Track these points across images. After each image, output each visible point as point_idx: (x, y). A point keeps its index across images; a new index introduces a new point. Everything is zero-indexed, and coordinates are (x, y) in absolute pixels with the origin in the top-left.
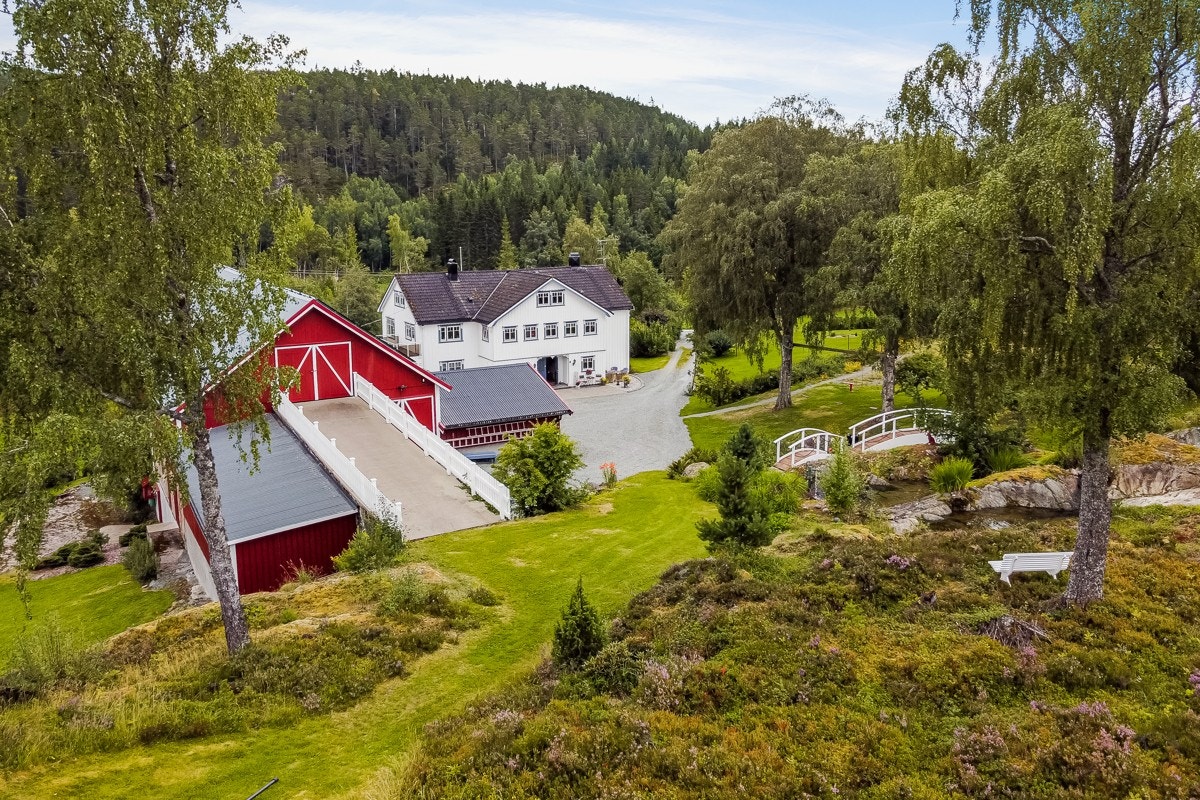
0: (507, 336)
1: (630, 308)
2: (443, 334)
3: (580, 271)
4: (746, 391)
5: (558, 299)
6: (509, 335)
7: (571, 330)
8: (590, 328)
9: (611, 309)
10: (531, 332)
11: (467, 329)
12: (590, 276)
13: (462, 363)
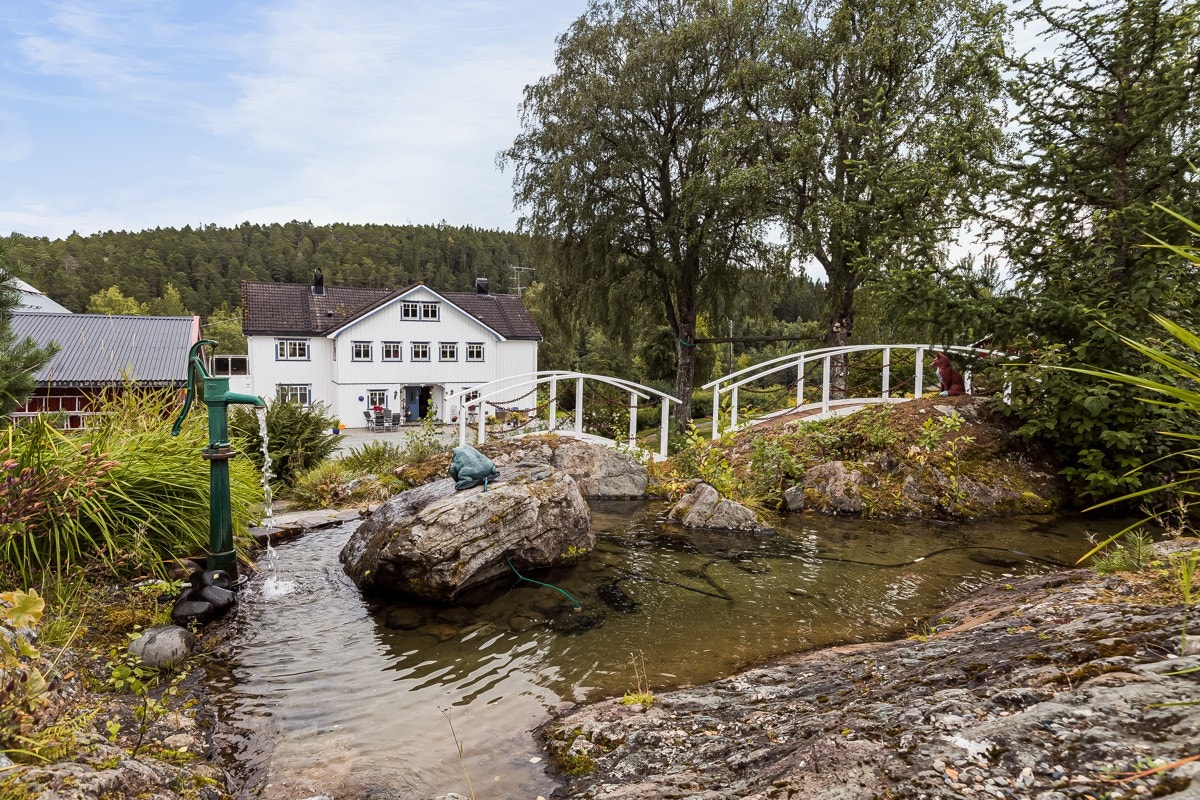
0: (358, 354)
1: (537, 338)
2: (282, 349)
3: (488, 299)
4: (646, 423)
5: (431, 313)
6: (362, 352)
7: (448, 352)
8: (475, 352)
9: (512, 337)
10: (392, 351)
11: (315, 345)
12: (498, 305)
13: (308, 388)
